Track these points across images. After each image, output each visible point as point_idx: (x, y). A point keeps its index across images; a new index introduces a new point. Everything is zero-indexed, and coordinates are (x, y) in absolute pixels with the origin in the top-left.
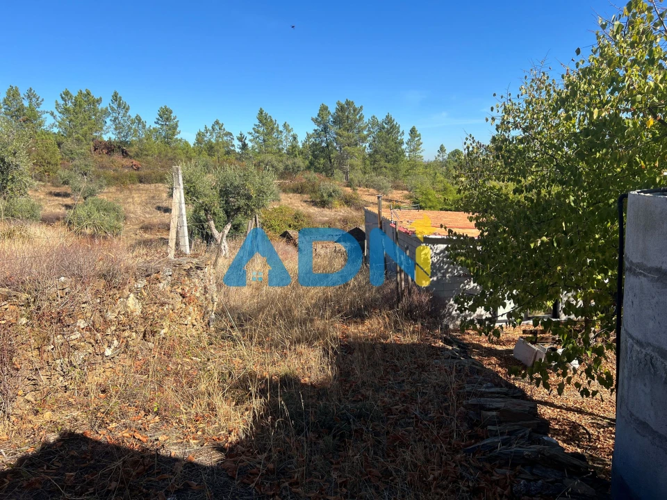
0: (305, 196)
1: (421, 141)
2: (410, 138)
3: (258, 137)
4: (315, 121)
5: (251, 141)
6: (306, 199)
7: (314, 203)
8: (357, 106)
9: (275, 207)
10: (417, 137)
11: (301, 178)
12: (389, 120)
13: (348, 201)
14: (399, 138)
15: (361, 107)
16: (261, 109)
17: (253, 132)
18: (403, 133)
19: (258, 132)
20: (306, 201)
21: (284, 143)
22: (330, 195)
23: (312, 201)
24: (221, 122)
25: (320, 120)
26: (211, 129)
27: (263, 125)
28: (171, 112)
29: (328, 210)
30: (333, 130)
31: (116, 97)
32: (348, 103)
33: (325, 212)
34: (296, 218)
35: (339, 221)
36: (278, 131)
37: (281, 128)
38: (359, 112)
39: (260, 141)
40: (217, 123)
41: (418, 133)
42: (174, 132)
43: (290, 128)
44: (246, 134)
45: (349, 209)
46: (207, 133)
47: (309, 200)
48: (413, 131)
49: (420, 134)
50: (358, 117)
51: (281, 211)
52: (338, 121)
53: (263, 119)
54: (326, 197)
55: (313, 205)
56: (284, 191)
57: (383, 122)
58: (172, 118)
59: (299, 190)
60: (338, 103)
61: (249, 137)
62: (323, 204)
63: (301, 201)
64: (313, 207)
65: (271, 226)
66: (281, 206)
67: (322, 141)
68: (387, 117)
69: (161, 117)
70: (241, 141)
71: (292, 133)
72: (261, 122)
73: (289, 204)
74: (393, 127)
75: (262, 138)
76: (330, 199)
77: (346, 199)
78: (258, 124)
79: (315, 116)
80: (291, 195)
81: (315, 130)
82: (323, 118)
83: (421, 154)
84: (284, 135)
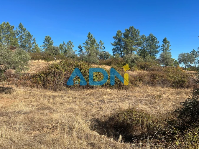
1: (169, 45)
2: (163, 43)
3: (87, 45)
4: (115, 38)
10: (167, 43)
14: (157, 44)
15: (138, 30)
16: (89, 33)
17: (85, 43)
18: (159, 42)
24: (71, 42)
26: (67, 44)
27: (90, 40)
28: (50, 38)
31: (21, 26)
36: (97, 44)
37: (98, 43)
40: (70, 42)
43: (103, 43)
44: (83, 45)
46: (64, 45)
48: (165, 40)
49: (169, 41)
50: (137, 33)
52: (126, 36)
57: (148, 37)
58: (51, 41)
60: (126, 30)
67: (118, 47)
68: (150, 35)
69: (46, 40)
70: (80, 48)
71: (103, 45)
72: (89, 38)
74: (154, 39)
77: (141, 66)
78: (87, 39)
81: (115, 42)
83: (170, 51)
84: (99, 46)
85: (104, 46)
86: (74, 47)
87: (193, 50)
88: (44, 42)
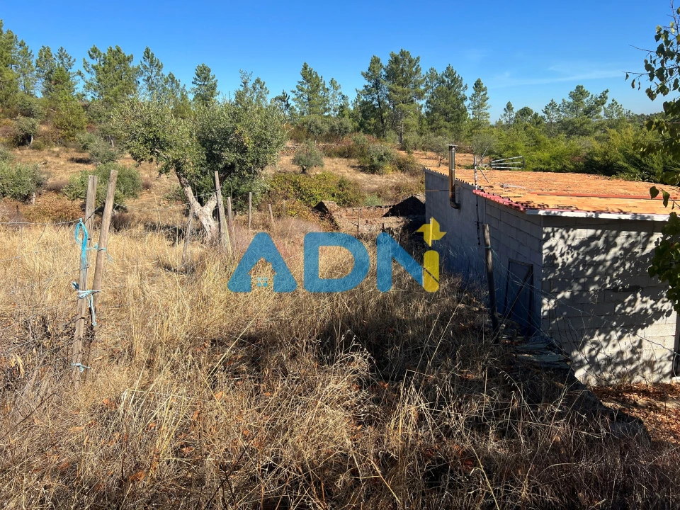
0: (353, 160)
1: (487, 96)
2: (474, 92)
3: (302, 95)
4: (366, 76)
5: (294, 100)
6: (353, 164)
7: (363, 169)
8: (414, 56)
9: (318, 173)
10: (483, 91)
11: (348, 141)
12: (450, 72)
13: (402, 166)
14: (462, 93)
15: (418, 58)
16: (305, 64)
17: (297, 90)
18: (466, 87)
19: (302, 90)
20: (353, 167)
21: (331, 102)
22: (381, 159)
23: (360, 167)
24: (262, 81)
25: (371, 75)
26: (251, 87)
27: (308, 81)
28: (209, 71)
29: (378, 176)
30: (386, 85)
31: (148, 55)
32: (403, 54)
33: (374, 179)
34: (340, 186)
35: (391, 189)
36: (324, 88)
37: (327, 86)
38: (415, 64)
39: (304, 100)
40: (258, 81)
41: (484, 86)
42: (212, 93)
43: (338, 85)
44: (289, 93)
45: (403, 174)
46: (247, 92)
47: (357, 165)
48: (478, 85)
49: (486, 87)
50: (414, 69)
51: (324, 178)
52: (391, 75)
53: (308, 75)
54: (376, 162)
55: (361, 171)
56: (329, 155)
57: (443, 75)
58: (211, 77)
59: (346, 154)
60: (392, 55)
61: (293, 96)
62: (373, 169)
63: (348, 166)
64: (361, 173)
65: (312, 195)
66: (324, 172)
67: (373, 99)
68: (448, 69)
69: (199, 77)
70: (284, 101)
71: (339, 91)
72: (305, 78)
73: (334, 170)
74: (455, 80)
75: (306, 96)
76: (381, 163)
77: (399, 163)
78: (302, 80)
79: (366, 70)
80: (337, 159)
81: (366, 87)
82: (374, 71)
83: (486, 111)
84: (331, 92)
85: (340, 93)
86: (268, 93)
87: (552, 101)
88: (193, 81)
